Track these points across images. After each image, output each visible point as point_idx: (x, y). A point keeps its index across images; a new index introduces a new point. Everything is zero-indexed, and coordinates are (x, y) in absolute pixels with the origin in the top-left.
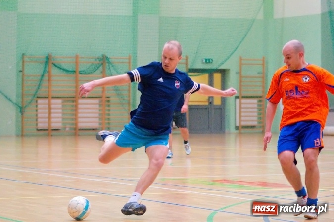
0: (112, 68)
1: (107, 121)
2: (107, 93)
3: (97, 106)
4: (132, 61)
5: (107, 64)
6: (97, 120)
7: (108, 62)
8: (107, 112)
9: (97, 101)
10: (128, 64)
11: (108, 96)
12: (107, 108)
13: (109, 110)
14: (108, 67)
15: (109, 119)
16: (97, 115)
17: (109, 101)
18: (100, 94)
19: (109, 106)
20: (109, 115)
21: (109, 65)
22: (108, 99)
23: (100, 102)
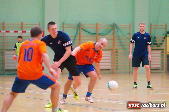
0: (119, 32)
1: (116, 65)
2: (116, 47)
3: (110, 55)
4: (131, 27)
5: (116, 29)
6: (110, 64)
7: (116, 28)
8: (116, 59)
9: (110, 52)
10: (129, 29)
11: (117, 49)
12: (116, 56)
13: (117, 58)
14: (117, 31)
15: (117, 64)
16: (110, 61)
17: (117, 52)
18: (112, 48)
19: (117, 55)
20: (117, 61)
21: (117, 30)
22: (117, 51)
23: (111, 53)
